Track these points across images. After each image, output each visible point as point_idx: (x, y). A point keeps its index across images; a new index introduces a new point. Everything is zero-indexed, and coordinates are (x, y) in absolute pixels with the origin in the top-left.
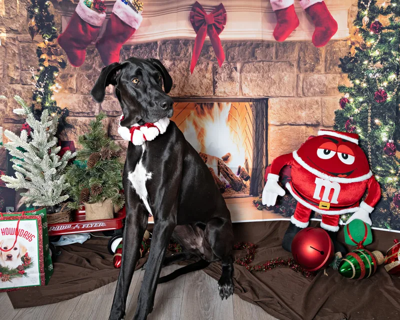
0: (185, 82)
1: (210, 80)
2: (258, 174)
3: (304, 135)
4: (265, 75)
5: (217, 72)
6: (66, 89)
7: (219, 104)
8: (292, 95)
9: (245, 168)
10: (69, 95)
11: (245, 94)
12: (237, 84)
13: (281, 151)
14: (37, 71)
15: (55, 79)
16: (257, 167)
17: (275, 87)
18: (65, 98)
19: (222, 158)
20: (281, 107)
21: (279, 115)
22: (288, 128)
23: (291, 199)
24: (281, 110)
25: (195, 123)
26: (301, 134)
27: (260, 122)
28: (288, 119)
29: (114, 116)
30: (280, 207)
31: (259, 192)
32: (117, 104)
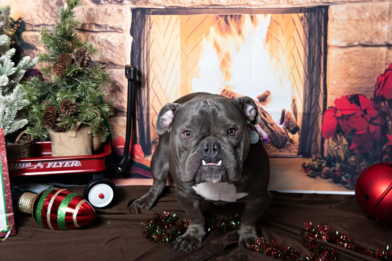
2: (311, 124)
3: (384, 62)
7: (252, 17)
9: (291, 112)
11: (292, 2)
13: (348, 85)
16: (311, 110)
18: (17, 3)
19: (258, 98)
20: (350, 19)
21: (345, 32)
22: (359, 50)
23: (360, 163)
24: (350, 23)
25: (216, 45)
26: (378, 60)
27: (315, 43)
28: (360, 37)
29: (93, 32)
30: (343, 175)
31: (312, 152)
32: (95, 13)
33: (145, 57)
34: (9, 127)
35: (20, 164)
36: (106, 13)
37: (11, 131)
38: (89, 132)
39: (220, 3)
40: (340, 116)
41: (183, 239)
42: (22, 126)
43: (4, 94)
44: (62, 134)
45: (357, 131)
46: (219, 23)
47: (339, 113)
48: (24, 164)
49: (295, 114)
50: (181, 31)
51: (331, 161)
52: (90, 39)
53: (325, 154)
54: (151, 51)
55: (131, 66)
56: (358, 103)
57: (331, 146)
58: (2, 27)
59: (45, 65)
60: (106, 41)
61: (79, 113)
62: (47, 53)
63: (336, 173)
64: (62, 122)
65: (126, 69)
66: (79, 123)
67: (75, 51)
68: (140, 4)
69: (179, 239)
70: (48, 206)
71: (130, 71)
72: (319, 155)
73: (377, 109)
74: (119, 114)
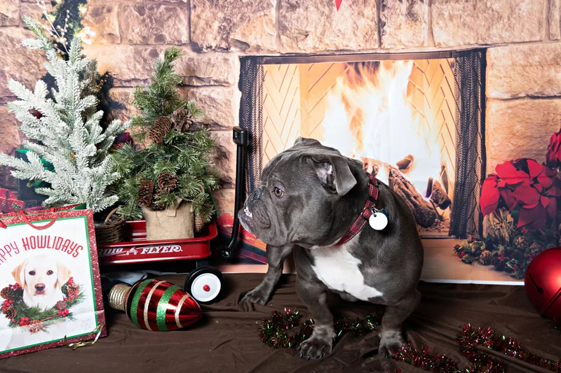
0: (325, 25)
1: (372, 21)
2: (466, 193)
4: (479, 5)
5: (384, 6)
6: (103, 36)
8: (538, 38)
9: (441, 182)
10: (110, 48)
11: (439, 44)
12: (424, 25)
13: (512, 148)
14: (51, 6)
15: (82, 18)
16: (465, 179)
17: (500, 25)
18: (104, 54)
19: (398, 164)
20: (514, 64)
21: (508, 80)
22: (526, 103)
23: (529, 245)
24: (514, 70)
25: (344, 100)
26: (552, 115)
27: (470, 95)
28: (527, 87)
29: (194, 87)
30: (508, 261)
31: (468, 231)
32: (196, 63)
33: (257, 116)
34: (96, 205)
35: (110, 250)
36: (209, 63)
37: (98, 210)
38: (191, 210)
39: (349, 48)
40: (503, 185)
41: (310, 344)
42: (111, 204)
43: (90, 166)
44: (159, 213)
45: (525, 204)
46: (348, 72)
47: (502, 183)
48: (114, 250)
49: (446, 184)
50: (301, 83)
51: (492, 243)
52: (189, 95)
53: (485, 235)
54: (264, 108)
55: (240, 129)
56: (526, 170)
57: (492, 223)
58: (88, 85)
59: (138, 129)
60: (210, 97)
61: (180, 187)
62: (141, 116)
63: (499, 258)
64: (160, 199)
65: (234, 131)
66: (180, 200)
67: (175, 113)
68: (250, 52)
69: (304, 344)
70: (145, 302)
71: (239, 134)
72: (477, 236)
73: (550, 177)
74: (225, 186)
